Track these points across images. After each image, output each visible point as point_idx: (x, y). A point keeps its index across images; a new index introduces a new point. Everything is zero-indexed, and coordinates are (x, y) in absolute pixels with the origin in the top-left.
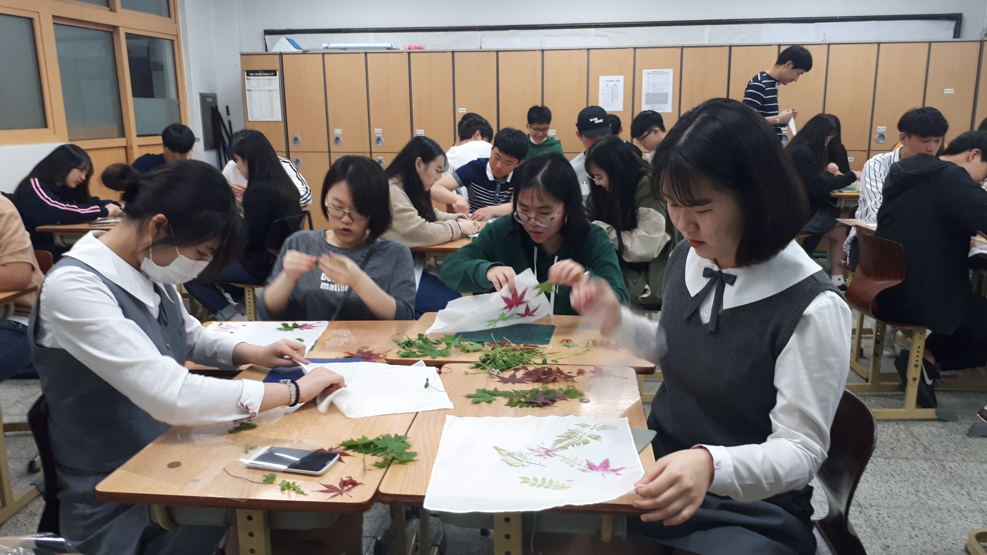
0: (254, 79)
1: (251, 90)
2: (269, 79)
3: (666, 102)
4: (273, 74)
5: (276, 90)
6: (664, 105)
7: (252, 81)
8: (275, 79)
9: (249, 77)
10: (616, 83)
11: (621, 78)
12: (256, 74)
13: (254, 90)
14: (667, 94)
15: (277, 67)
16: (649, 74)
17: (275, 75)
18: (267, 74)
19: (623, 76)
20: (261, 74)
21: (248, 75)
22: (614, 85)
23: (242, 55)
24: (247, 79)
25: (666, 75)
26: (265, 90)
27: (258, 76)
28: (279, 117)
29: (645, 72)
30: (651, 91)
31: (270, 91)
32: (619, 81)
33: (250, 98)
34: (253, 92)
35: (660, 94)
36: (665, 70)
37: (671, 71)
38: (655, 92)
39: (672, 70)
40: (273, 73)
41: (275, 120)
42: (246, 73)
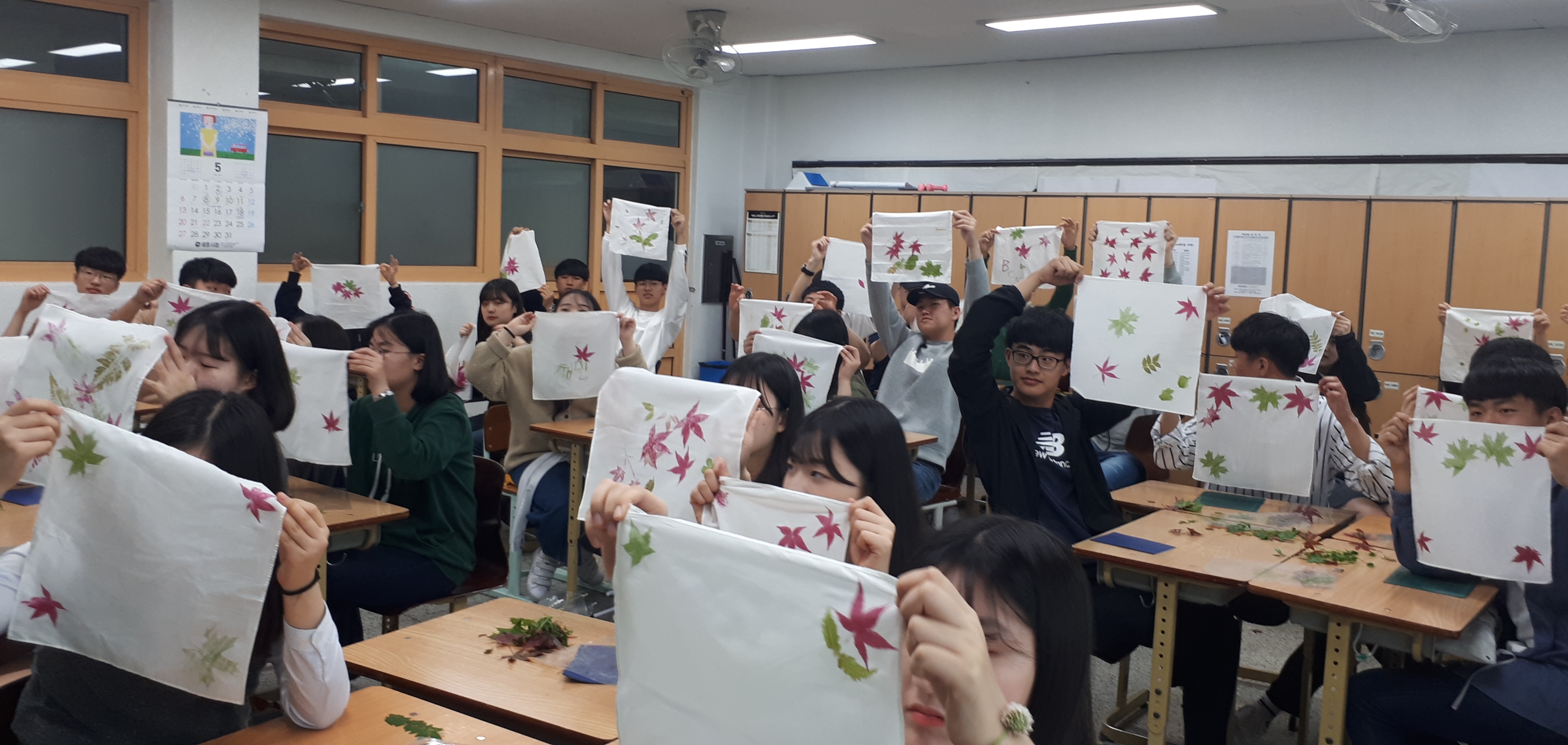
0: (755, 222)
1: (751, 235)
2: (770, 223)
3: (1263, 282)
4: (773, 216)
5: (775, 236)
6: (1260, 287)
7: (752, 223)
8: (776, 223)
9: (750, 219)
10: (1187, 248)
11: (1196, 241)
12: (758, 216)
13: (754, 235)
14: (1264, 270)
15: (779, 209)
16: (1238, 237)
17: (776, 218)
18: (769, 216)
19: (1198, 239)
20: (762, 216)
21: (750, 217)
22: (1185, 251)
23: (748, 191)
24: (749, 221)
25: (1263, 240)
26: (764, 236)
27: (759, 218)
28: (774, 270)
29: (1231, 233)
30: (1240, 264)
31: (769, 236)
32: (1191, 245)
33: (749, 244)
34: (752, 237)
35: (1255, 269)
36: (1263, 233)
37: (1271, 235)
38: (1245, 266)
39: (1274, 232)
40: (773, 214)
41: (771, 272)
42: (748, 213)
